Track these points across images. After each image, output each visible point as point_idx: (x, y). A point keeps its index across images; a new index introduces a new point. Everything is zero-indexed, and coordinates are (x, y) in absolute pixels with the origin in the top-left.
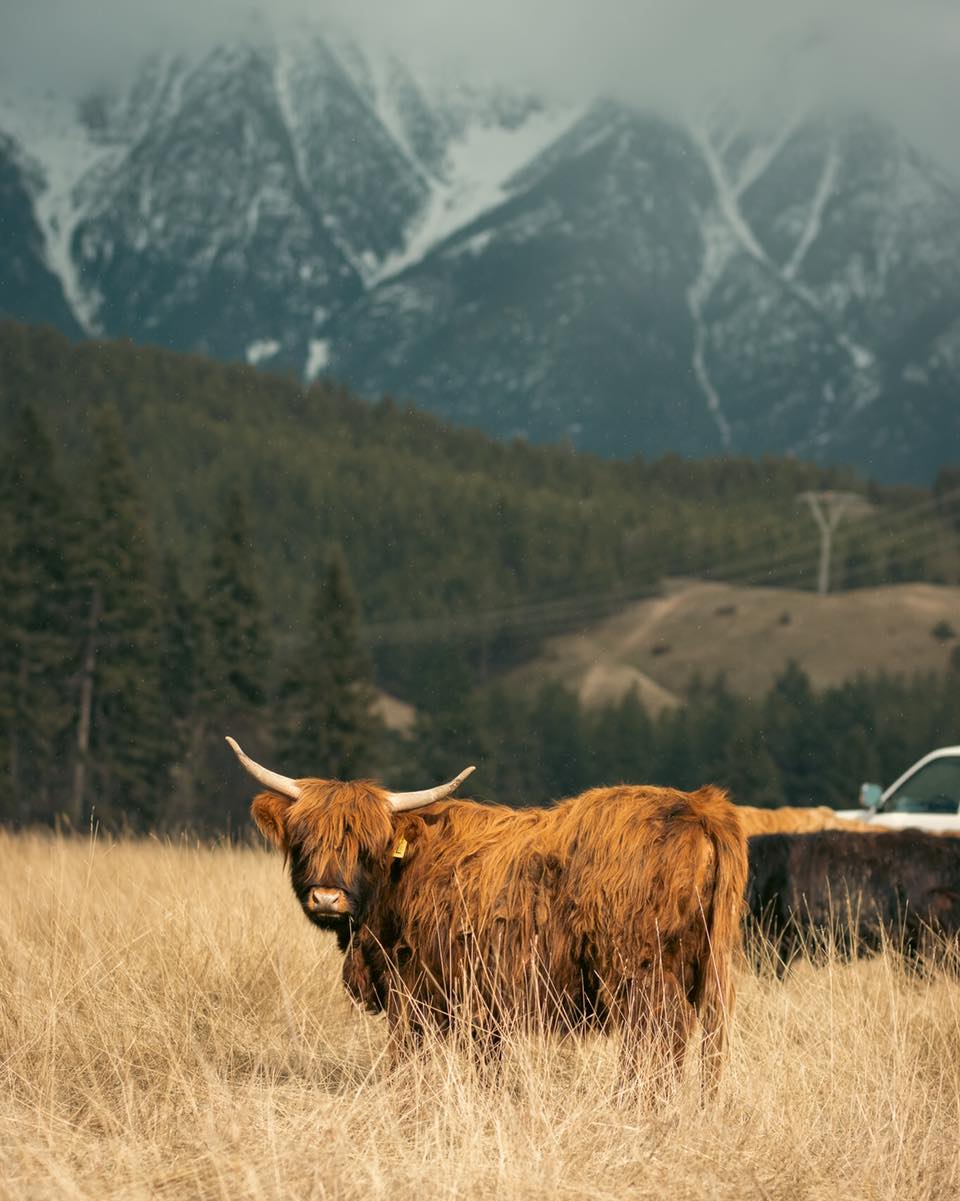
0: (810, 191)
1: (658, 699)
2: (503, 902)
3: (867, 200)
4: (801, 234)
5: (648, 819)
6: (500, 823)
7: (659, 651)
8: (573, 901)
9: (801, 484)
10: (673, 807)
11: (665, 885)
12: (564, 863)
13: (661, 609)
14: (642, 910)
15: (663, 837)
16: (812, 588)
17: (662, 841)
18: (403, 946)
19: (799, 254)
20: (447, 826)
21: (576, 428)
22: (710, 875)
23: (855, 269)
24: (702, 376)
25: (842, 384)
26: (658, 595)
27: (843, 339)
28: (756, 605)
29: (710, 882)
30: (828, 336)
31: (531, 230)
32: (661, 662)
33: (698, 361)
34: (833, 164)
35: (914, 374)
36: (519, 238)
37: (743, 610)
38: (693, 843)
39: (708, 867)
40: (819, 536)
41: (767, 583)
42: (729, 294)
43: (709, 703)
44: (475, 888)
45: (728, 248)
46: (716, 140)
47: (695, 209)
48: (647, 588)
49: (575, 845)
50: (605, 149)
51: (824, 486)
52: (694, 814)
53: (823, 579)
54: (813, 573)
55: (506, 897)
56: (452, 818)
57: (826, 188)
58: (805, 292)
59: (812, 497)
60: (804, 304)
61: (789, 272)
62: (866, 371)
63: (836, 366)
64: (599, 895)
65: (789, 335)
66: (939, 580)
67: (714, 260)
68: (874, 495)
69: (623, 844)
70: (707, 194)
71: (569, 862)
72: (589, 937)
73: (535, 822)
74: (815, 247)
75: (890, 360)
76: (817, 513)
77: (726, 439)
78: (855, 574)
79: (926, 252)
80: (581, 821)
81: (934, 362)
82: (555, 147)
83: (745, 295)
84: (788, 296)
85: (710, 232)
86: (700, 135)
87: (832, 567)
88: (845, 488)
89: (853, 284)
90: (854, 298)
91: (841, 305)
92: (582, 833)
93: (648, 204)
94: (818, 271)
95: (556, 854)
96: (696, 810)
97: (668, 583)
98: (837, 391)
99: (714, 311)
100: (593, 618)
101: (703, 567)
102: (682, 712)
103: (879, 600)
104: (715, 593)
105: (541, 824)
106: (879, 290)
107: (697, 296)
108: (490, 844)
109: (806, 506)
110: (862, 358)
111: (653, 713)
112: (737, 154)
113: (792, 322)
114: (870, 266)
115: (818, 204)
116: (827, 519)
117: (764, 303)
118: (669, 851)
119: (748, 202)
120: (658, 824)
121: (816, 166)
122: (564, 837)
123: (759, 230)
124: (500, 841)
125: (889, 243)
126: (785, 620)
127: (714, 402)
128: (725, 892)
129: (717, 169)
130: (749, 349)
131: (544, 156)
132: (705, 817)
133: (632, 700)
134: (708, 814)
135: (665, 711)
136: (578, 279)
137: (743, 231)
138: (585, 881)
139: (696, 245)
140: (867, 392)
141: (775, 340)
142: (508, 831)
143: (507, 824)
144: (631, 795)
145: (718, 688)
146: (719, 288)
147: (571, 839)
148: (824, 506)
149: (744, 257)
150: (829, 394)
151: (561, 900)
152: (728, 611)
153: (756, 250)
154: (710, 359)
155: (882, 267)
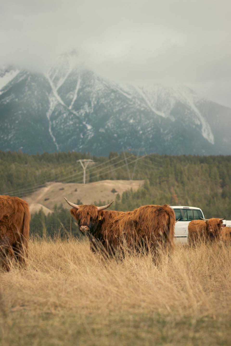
0: (74, 88)
1: (47, 211)
2: (124, 230)
3: (88, 89)
4: (73, 98)
5: (155, 211)
6: (122, 215)
7: (46, 200)
8: (140, 229)
9: (77, 158)
10: (159, 208)
11: (160, 224)
12: (138, 221)
13: (46, 190)
14: (155, 229)
15: (158, 215)
16: (82, 183)
17: (158, 216)
18: (103, 241)
19: (72, 103)
20: (111, 216)
21: (22, 148)
22: (168, 222)
23: (86, 106)
24: (51, 133)
25: (85, 134)
26: (45, 186)
27: (84, 123)
28: (69, 187)
29: (168, 223)
30: (81, 122)
31: (8, 101)
32: (47, 202)
33: (50, 130)
34: (79, 81)
35: (102, 130)
36: (5, 103)
37: (66, 189)
38: (164, 215)
39: (167, 220)
40: (83, 170)
41: (70, 182)
42: (56, 114)
43: (60, 211)
44: (118, 228)
45: (56, 103)
46: (51, 77)
47: (47, 94)
48: (42, 185)
49: (140, 217)
50: (25, 81)
51: (83, 158)
52: (164, 210)
53: (84, 180)
54: (82, 179)
55: (125, 229)
56: (112, 214)
57: (78, 87)
58: (74, 112)
59: (80, 161)
60: (75, 115)
61: (70, 108)
62: (90, 130)
63: (83, 129)
64: (146, 227)
65: (71, 123)
66: (112, 179)
67: (52, 106)
68: (95, 160)
69: (150, 216)
70: (50, 90)
71: (139, 221)
72: (144, 236)
73: (129, 214)
74: (76, 101)
75: (96, 127)
76: (82, 165)
77: (58, 148)
78: (92, 179)
79: (103, 101)
80: (140, 212)
81: (106, 127)
82: (12, 81)
83: (60, 114)
84: (71, 113)
85: (51, 99)
86: (47, 76)
87: (86, 178)
88: (88, 158)
89: (86, 109)
90: (86, 112)
91: (83, 115)
92: (141, 215)
93: (36, 93)
94: (77, 107)
95: (136, 220)
96: (164, 209)
97: (47, 183)
98: (83, 135)
99: (53, 118)
100: (30, 193)
101: (56, 179)
102: (53, 213)
103: (98, 184)
104: (59, 185)
105: (130, 214)
106: (92, 111)
107: (48, 115)
108: (121, 219)
109: (79, 163)
110: (89, 127)
111: (46, 214)
112: (56, 80)
113: (72, 119)
114: (90, 105)
115: (76, 91)
116: (84, 166)
117: (65, 115)
118: (160, 217)
119: (60, 91)
120: (157, 212)
121: (76, 81)
122: (137, 216)
123: (62, 98)
124: (123, 218)
125: (94, 99)
126: (76, 190)
127: (54, 140)
128: (172, 225)
129: (52, 84)
130: (62, 126)
131: (10, 83)
132: (166, 210)
133: (41, 212)
134: (167, 210)
135: (49, 214)
136: (20, 112)
137: (59, 98)
138: (143, 225)
139: (48, 102)
140: (91, 135)
141: (68, 124)
142: (124, 216)
143: (123, 215)
144: (150, 207)
145: (61, 207)
146: (54, 112)
147: (139, 216)
148: (83, 163)
149: (59, 104)
150: (82, 137)
151: (138, 229)
152: (62, 189)
153: (62, 103)
154: (53, 129)
155: (93, 105)
